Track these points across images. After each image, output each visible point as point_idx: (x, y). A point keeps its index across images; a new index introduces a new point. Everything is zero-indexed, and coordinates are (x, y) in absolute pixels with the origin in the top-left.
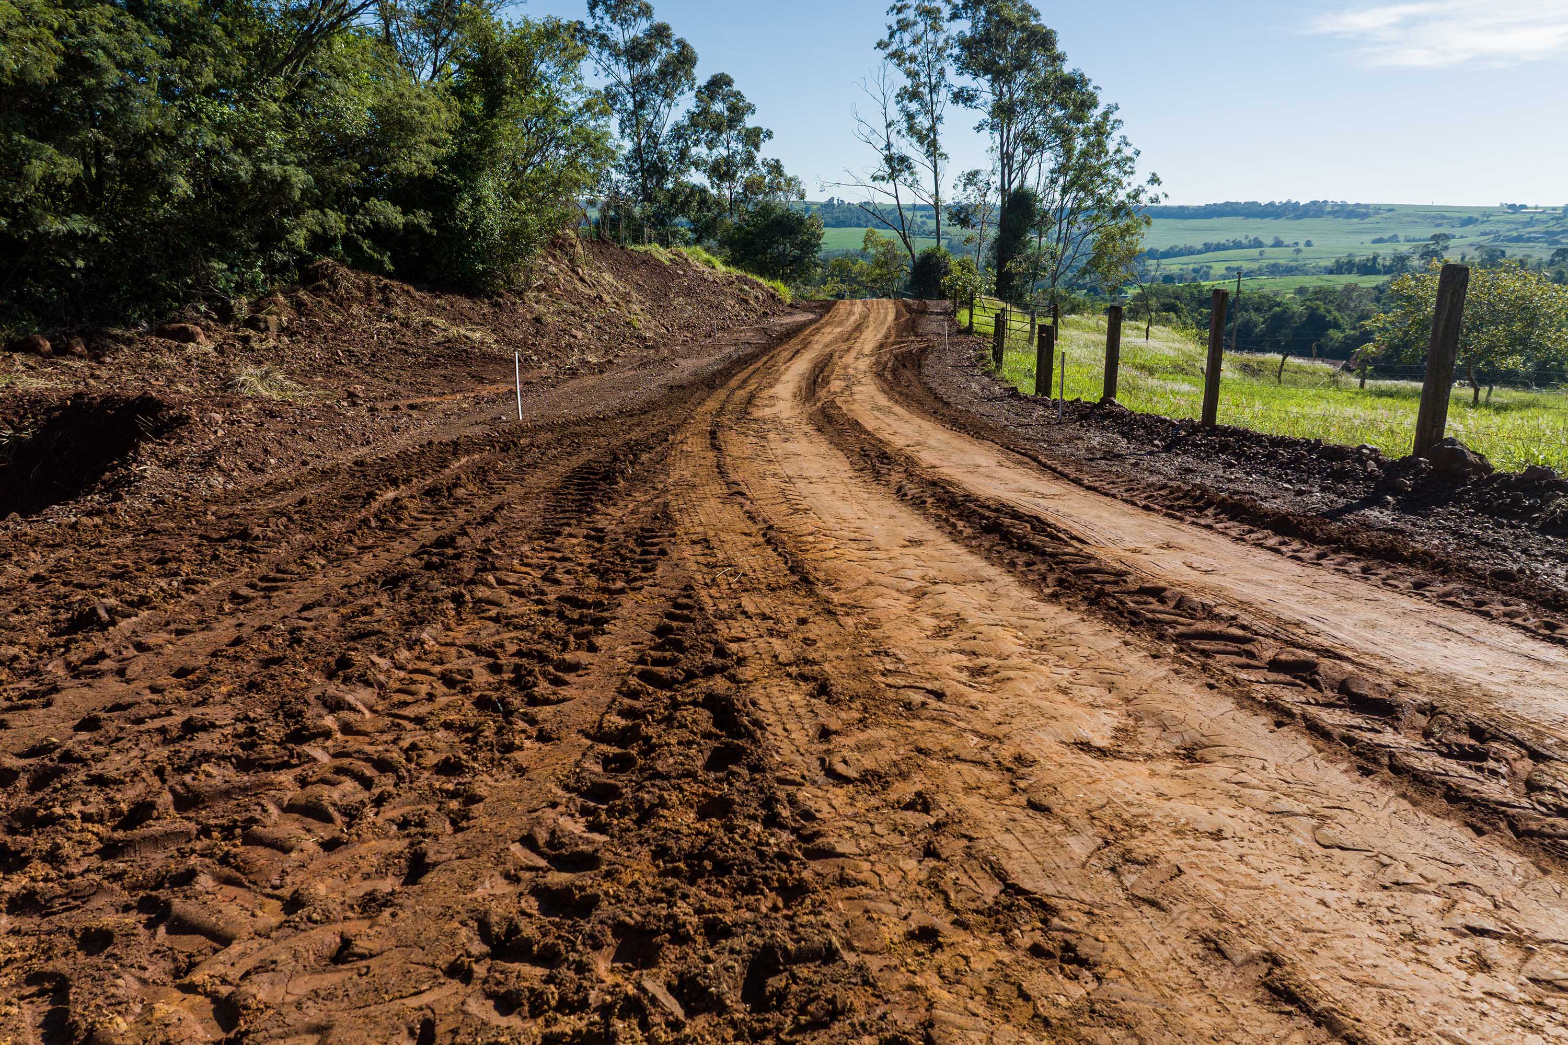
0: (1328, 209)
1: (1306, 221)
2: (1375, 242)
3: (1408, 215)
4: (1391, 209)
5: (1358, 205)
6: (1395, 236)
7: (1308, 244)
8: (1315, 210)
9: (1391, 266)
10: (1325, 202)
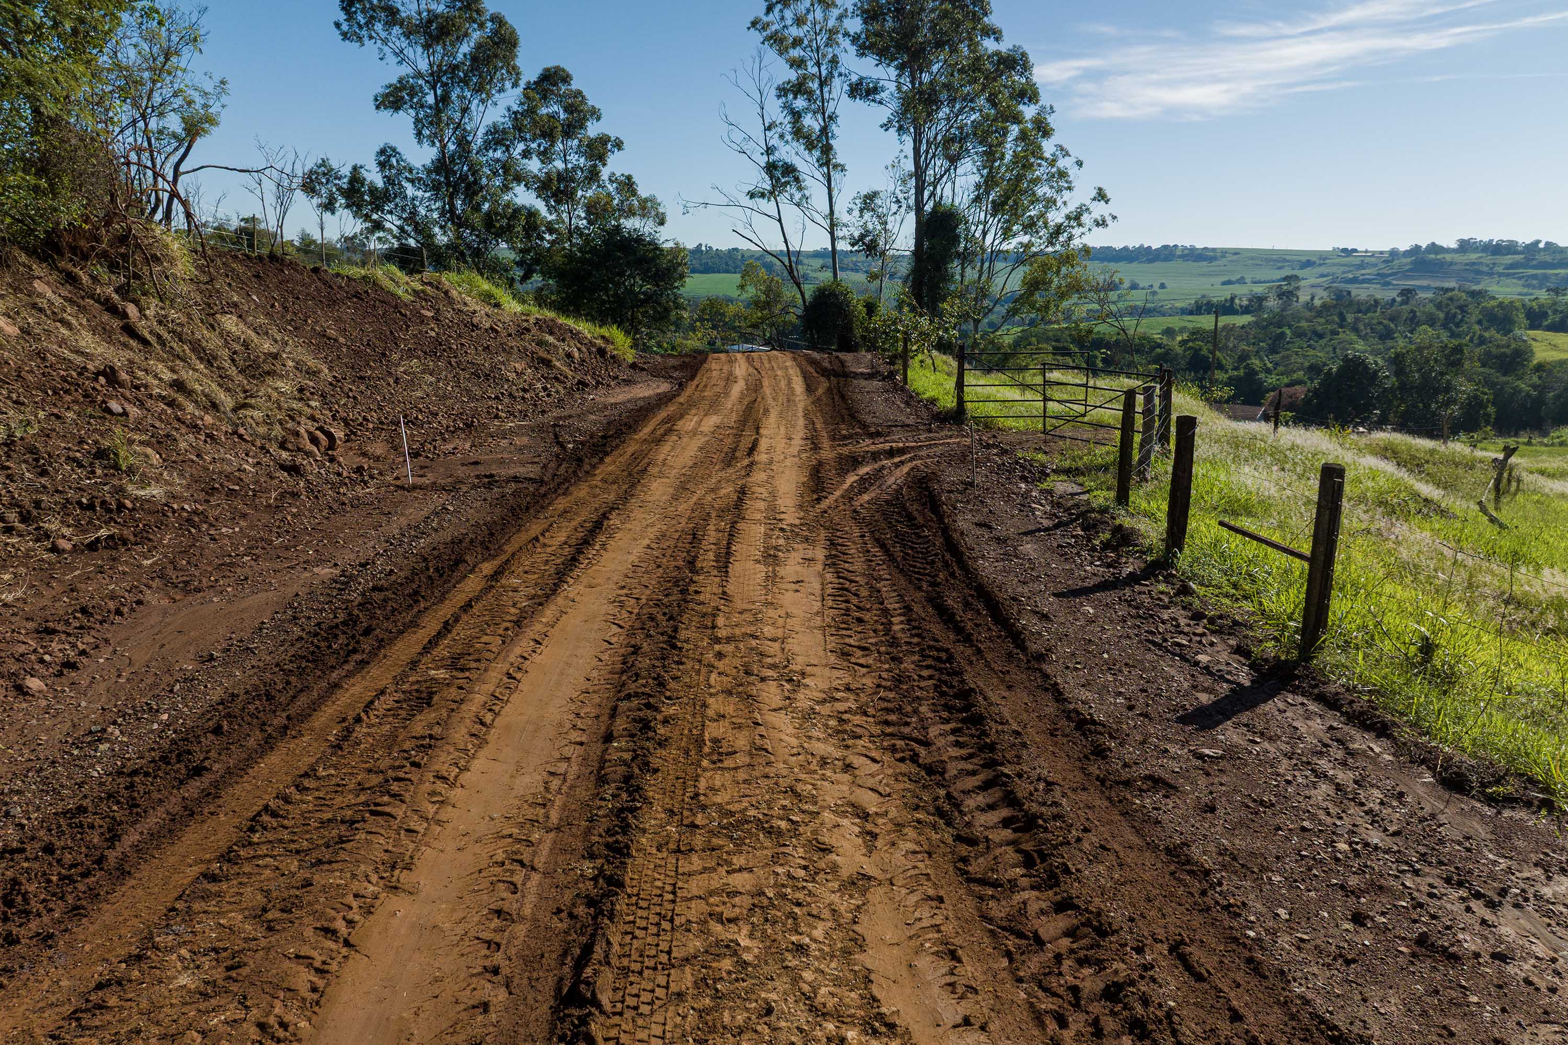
0: (1179, 253)
1: (1157, 264)
2: (1224, 283)
3: (1252, 259)
4: (1236, 252)
5: (1206, 249)
6: (1243, 278)
7: (1163, 286)
8: (1167, 254)
9: (1247, 307)
10: (1176, 246)
